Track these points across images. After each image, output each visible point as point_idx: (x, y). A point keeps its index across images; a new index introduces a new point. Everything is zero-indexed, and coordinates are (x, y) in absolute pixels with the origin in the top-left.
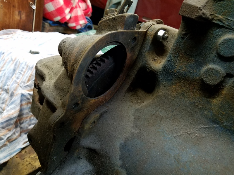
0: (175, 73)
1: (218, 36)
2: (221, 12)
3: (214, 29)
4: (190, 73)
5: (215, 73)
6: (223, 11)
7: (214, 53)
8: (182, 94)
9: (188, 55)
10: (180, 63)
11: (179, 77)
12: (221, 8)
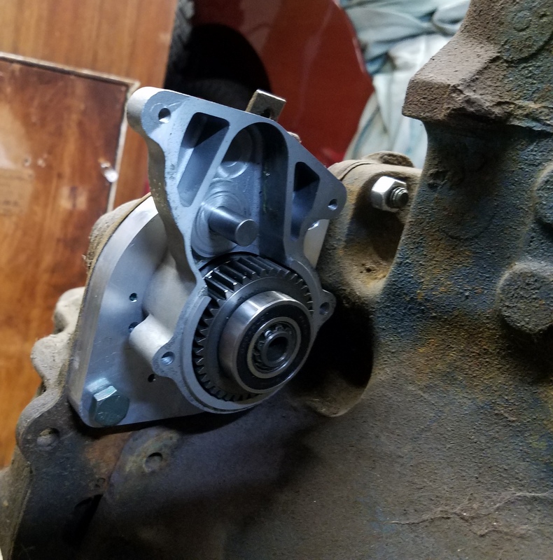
0: (420, 304)
1: (533, 165)
2: (533, 93)
3: (519, 147)
4: (463, 299)
5: (538, 289)
6: (538, 89)
7: (530, 223)
8: (449, 377)
9: (452, 237)
10: (430, 268)
11: (434, 314)
12: (530, 80)
